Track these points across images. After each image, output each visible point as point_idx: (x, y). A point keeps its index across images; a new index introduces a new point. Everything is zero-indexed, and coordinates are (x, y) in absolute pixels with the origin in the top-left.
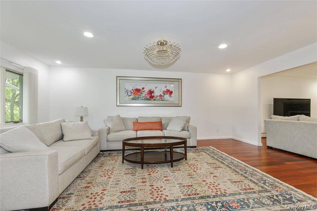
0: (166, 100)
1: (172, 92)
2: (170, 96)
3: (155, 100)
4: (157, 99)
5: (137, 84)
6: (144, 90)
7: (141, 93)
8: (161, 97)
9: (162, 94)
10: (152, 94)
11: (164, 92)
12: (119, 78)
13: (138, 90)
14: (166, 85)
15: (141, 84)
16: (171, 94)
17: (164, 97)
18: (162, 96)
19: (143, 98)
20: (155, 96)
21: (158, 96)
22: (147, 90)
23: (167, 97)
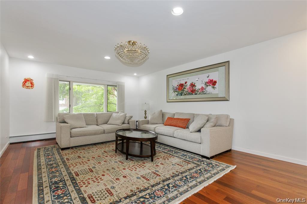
0: (208, 93)
1: (215, 82)
2: (214, 87)
3: (196, 94)
4: (198, 93)
5: (181, 79)
6: (186, 84)
7: (184, 88)
8: (203, 90)
9: (204, 86)
10: (194, 87)
11: (206, 83)
12: (168, 77)
13: (181, 85)
14: (208, 74)
15: (184, 78)
16: (215, 85)
17: (206, 89)
18: (203, 88)
19: (185, 93)
20: (197, 90)
21: (199, 89)
22: (188, 84)
23: (209, 89)
